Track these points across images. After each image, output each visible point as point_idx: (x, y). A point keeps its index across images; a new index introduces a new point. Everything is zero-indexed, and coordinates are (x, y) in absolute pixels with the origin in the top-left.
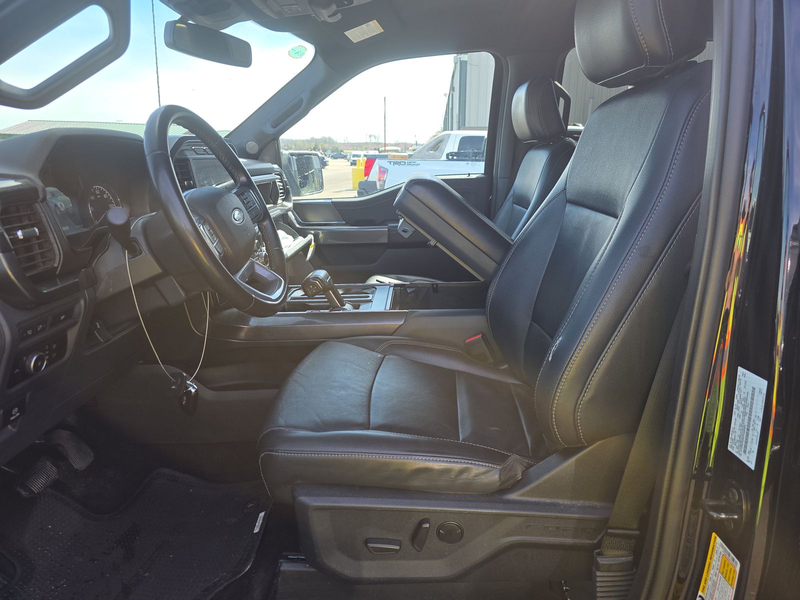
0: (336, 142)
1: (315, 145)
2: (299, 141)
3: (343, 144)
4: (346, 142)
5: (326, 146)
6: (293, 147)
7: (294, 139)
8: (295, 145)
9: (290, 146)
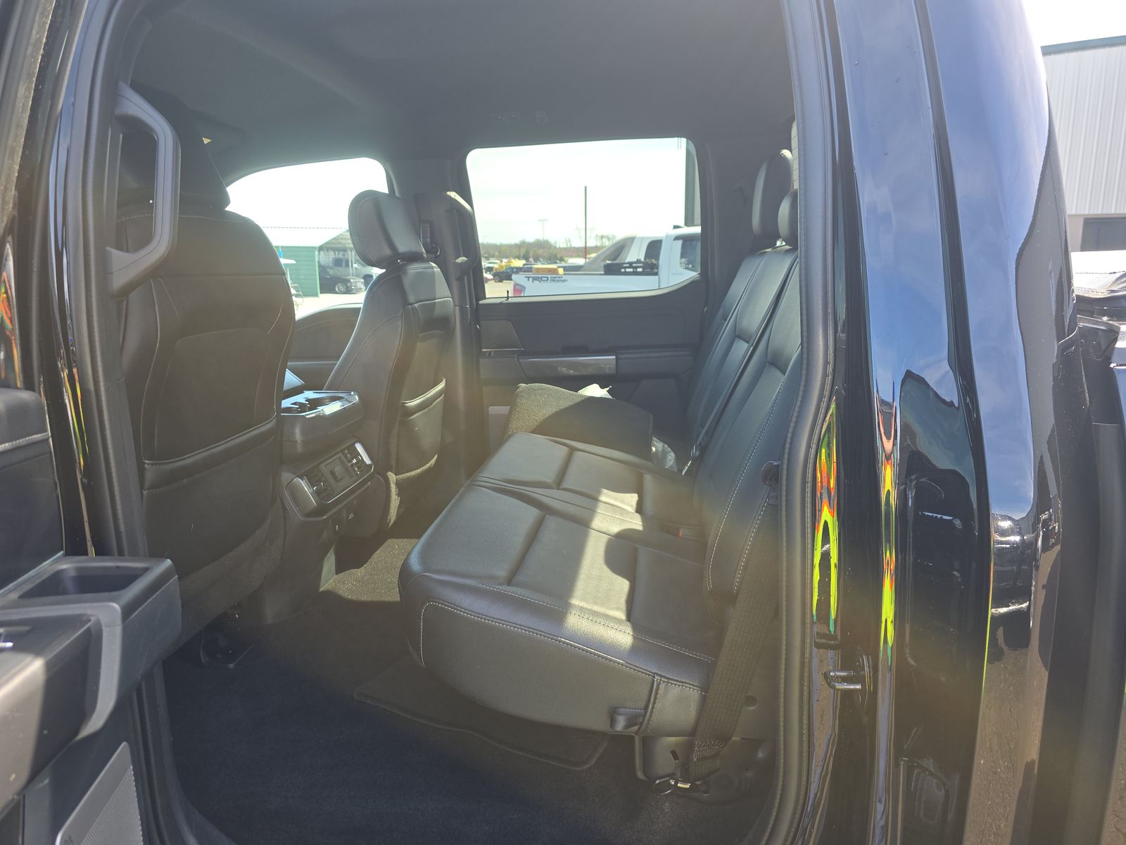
0: (556, 247)
1: (526, 251)
2: (505, 246)
3: (565, 249)
4: (569, 246)
5: (540, 252)
6: (497, 253)
7: (499, 244)
8: (499, 252)
9: (492, 253)
